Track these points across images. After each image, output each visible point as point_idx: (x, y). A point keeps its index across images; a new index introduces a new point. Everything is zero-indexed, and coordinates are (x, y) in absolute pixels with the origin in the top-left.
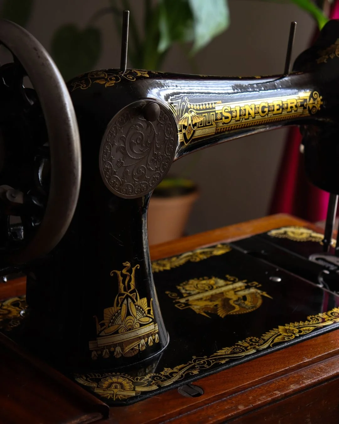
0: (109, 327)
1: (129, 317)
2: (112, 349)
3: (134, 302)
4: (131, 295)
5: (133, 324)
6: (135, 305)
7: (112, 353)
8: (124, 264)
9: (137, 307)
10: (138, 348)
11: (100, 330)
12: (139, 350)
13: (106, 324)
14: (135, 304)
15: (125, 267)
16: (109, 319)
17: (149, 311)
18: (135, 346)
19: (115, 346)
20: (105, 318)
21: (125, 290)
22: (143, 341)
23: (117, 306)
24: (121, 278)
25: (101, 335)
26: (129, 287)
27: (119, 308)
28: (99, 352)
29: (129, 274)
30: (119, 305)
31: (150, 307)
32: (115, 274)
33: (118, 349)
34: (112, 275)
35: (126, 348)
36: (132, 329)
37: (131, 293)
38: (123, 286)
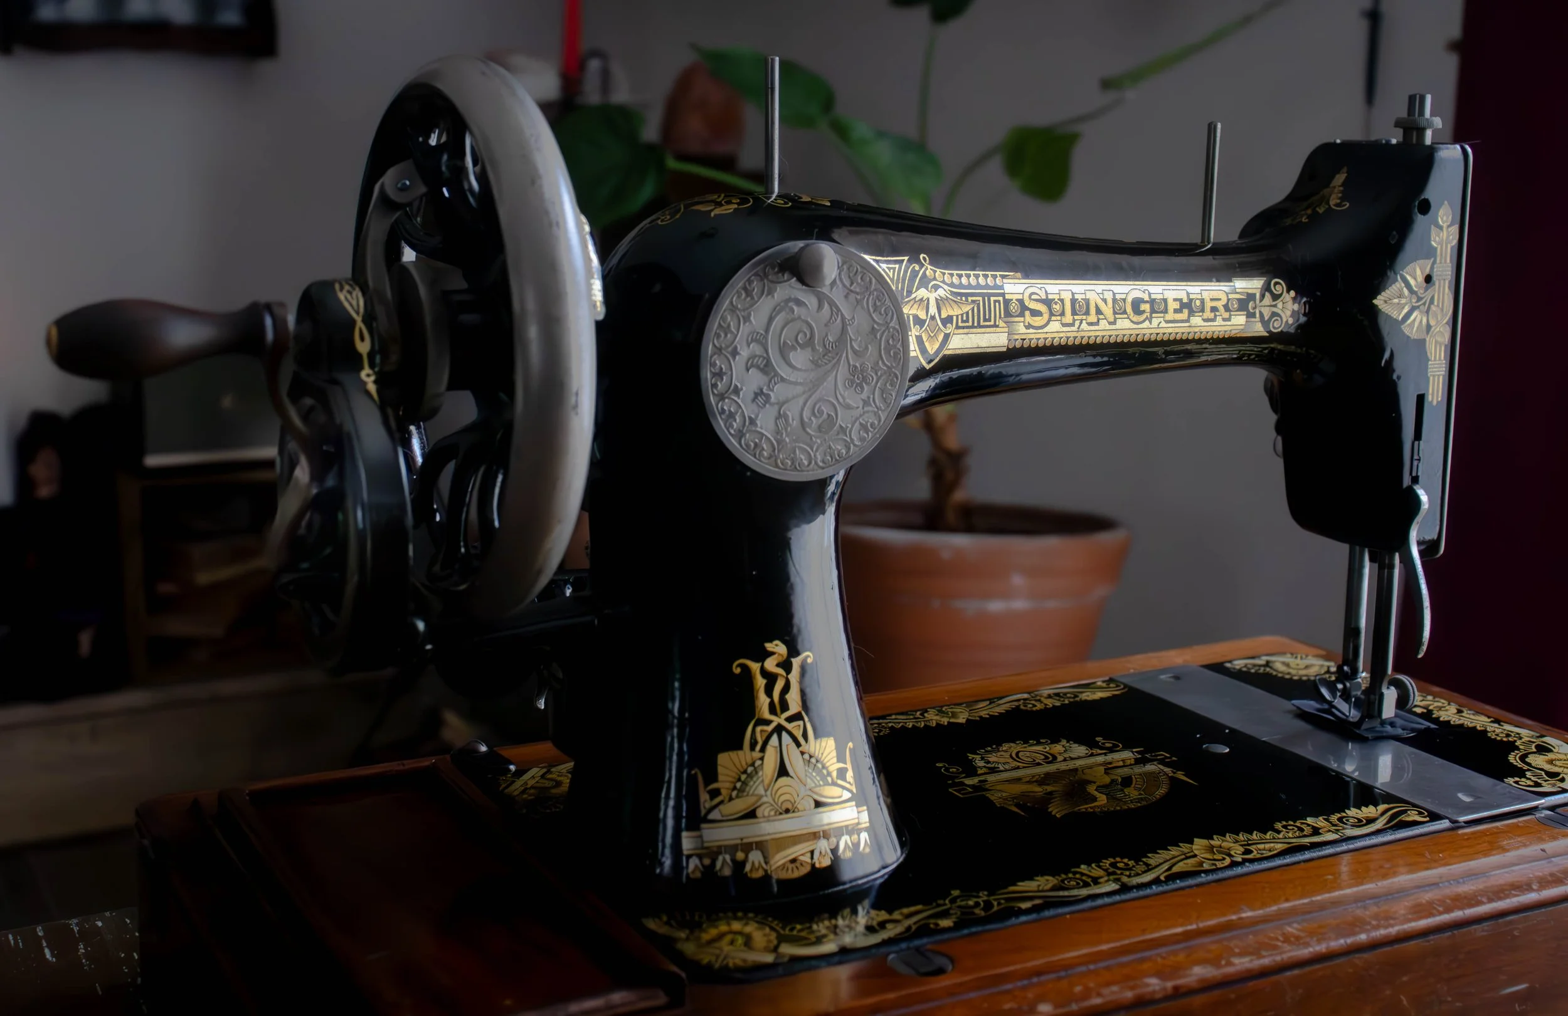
0: (731, 799)
1: (783, 780)
2: (740, 856)
3: (798, 745)
4: (789, 726)
5: (796, 796)
6: (802, 753)
7: (739, 866)
8: (769, 646)
9: (806, 756)
10: (809, 860)
11: (708, 805)
12: (813, 865)
13: (723, 791)
14: (801, 749)
15: (773, 653)
16: (731, 779)
17: (842, 773)
18: (802, 855)
19: (747, 848)
20: (721, 778)
21: (772, 710)
22: (823, 845)
23: (753, 748)
24: (760, 682)
25: (711, 816)
26: (785, 706)
27: (756, 754)
28: (707, 862)
29: (784, 674)
30: (758, 748)
31: (846, 764)
32: (746, 669)
33: (755, 857)
34: (738, 671)
35: (778, 857)
36: (793, 812)
37: (790, 720)
38: (768, 700)
